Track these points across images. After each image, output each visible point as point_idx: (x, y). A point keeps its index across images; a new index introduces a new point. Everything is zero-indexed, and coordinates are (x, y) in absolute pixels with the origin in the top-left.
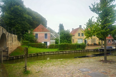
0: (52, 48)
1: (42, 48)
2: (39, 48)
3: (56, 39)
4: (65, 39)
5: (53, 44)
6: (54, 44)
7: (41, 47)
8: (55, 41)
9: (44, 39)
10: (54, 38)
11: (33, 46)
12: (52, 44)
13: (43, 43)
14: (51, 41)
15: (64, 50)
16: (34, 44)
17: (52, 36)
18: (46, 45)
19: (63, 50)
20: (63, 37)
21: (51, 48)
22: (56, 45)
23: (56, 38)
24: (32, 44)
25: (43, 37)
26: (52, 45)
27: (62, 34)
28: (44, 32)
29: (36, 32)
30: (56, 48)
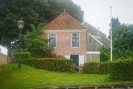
0: (92, 73)
1: (63, 72)
2: (55, 71)
3: (103, 48)
4: (126, 48)
5: (94, 62)
6: (98, 60)
7: (61, 69)
8: (99, 53)
9: (70, 47)
10: (98, 47)
11: (38, 66)
12: (91, 60)
13: (68, 57)
14: (88, 53)
15: (128, 82)
16: (41, 61)
17: (91, 41)
18: (74, 62)
19: (124, 80)
20: (123, 44)
21: (89, 73)
22: (103, 63)
23: (103, 46)
24: (37, 61)
25: (69, 43)
26: (91, 63)
27: (120, 34)
28: (71, 28)
29: (50, 31)
30: (102, 73)
